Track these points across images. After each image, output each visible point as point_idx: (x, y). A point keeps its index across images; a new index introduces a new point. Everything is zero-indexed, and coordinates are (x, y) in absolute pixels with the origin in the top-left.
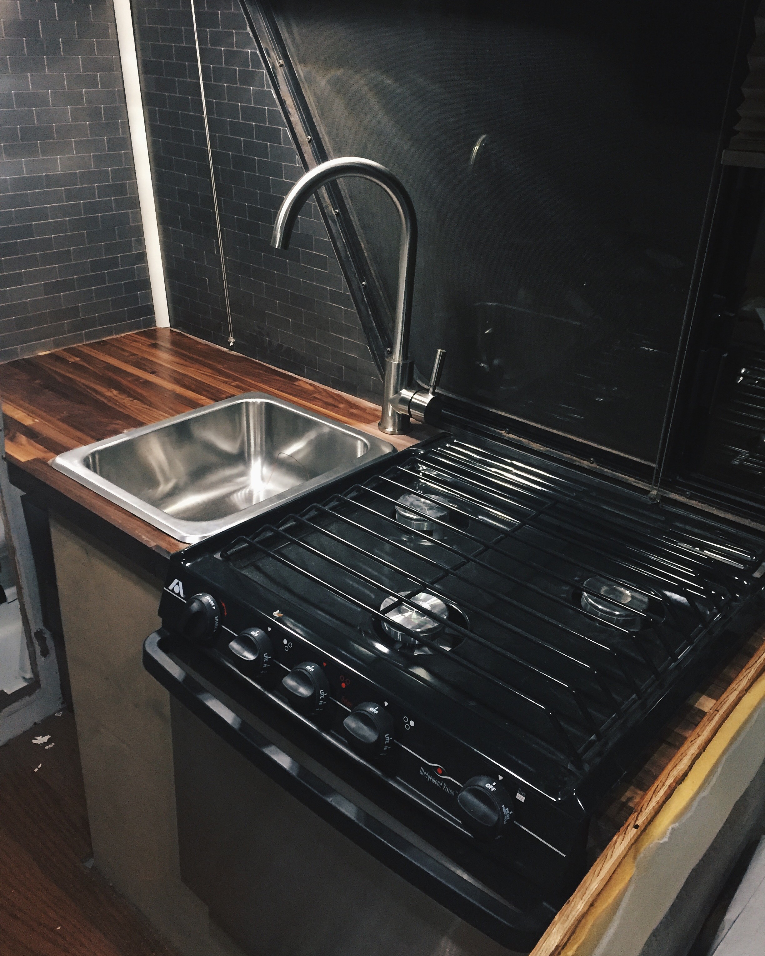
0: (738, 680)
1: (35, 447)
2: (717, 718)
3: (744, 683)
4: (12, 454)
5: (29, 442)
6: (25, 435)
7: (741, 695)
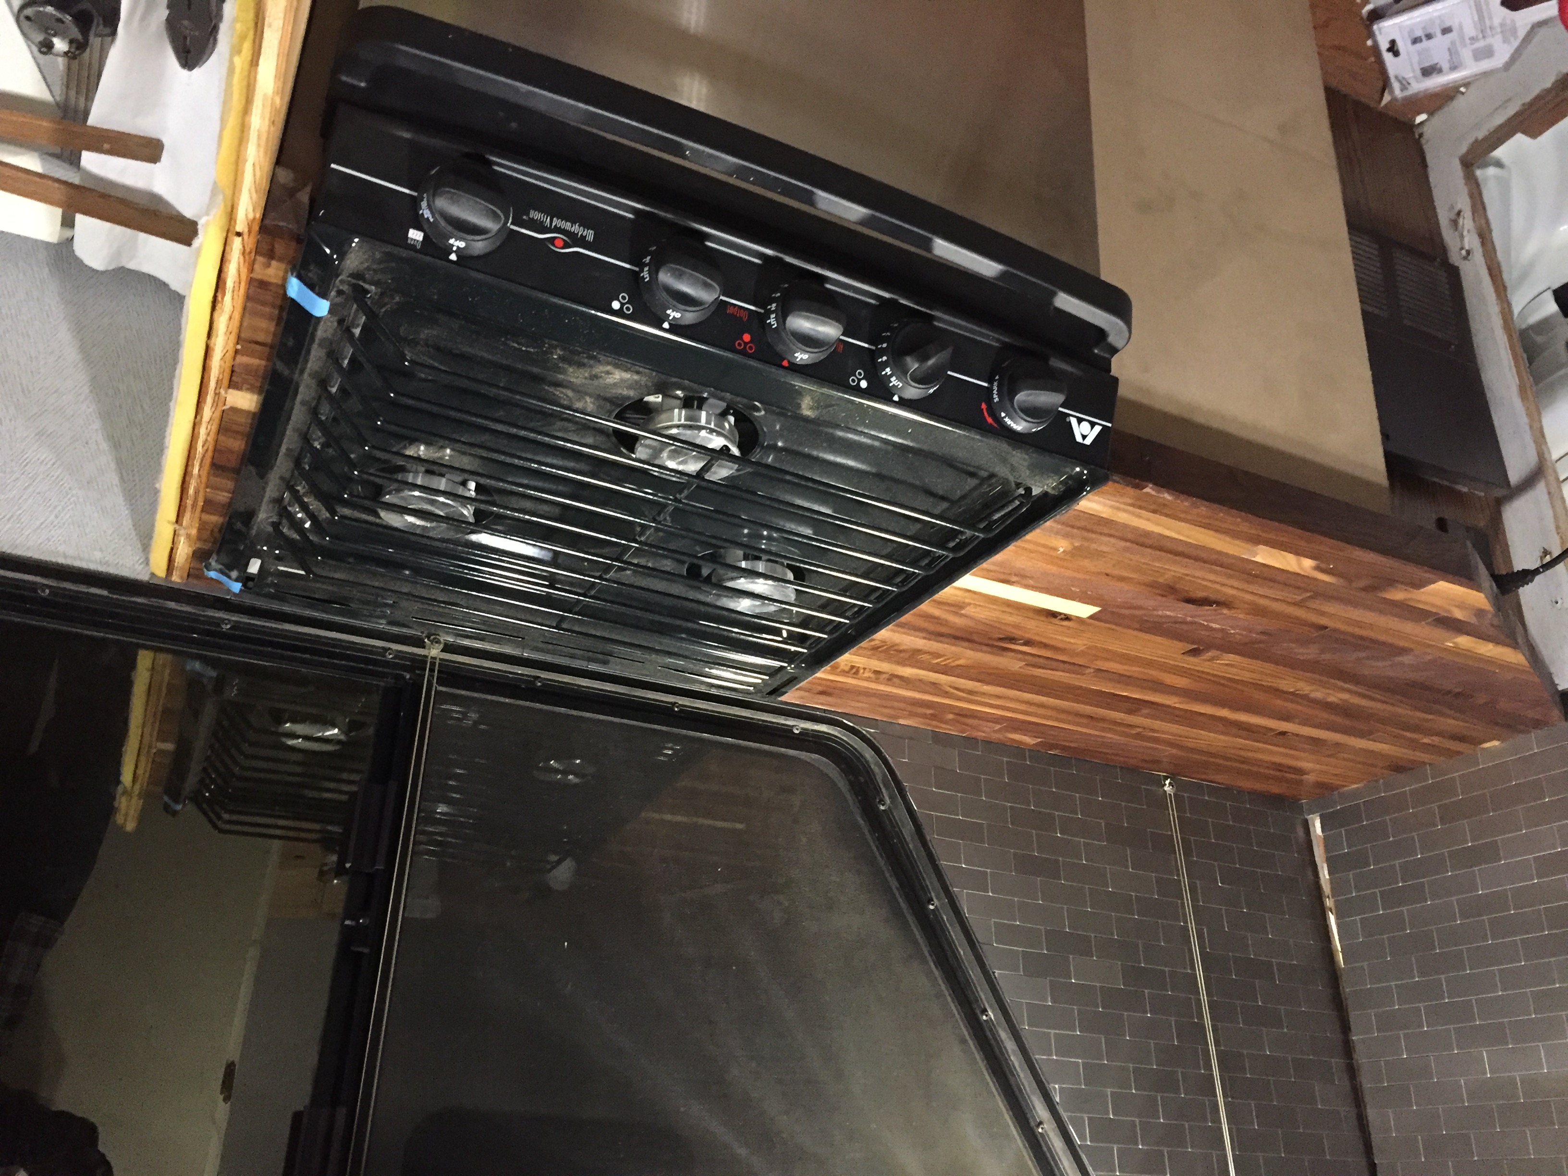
0: (212, 434)
1: (1433, 605)
2: (212, 384)
3: (203, 431)
4: (1470, 591)
5: (1448, 611)
6: (1460, 621)
7: (198, 417)
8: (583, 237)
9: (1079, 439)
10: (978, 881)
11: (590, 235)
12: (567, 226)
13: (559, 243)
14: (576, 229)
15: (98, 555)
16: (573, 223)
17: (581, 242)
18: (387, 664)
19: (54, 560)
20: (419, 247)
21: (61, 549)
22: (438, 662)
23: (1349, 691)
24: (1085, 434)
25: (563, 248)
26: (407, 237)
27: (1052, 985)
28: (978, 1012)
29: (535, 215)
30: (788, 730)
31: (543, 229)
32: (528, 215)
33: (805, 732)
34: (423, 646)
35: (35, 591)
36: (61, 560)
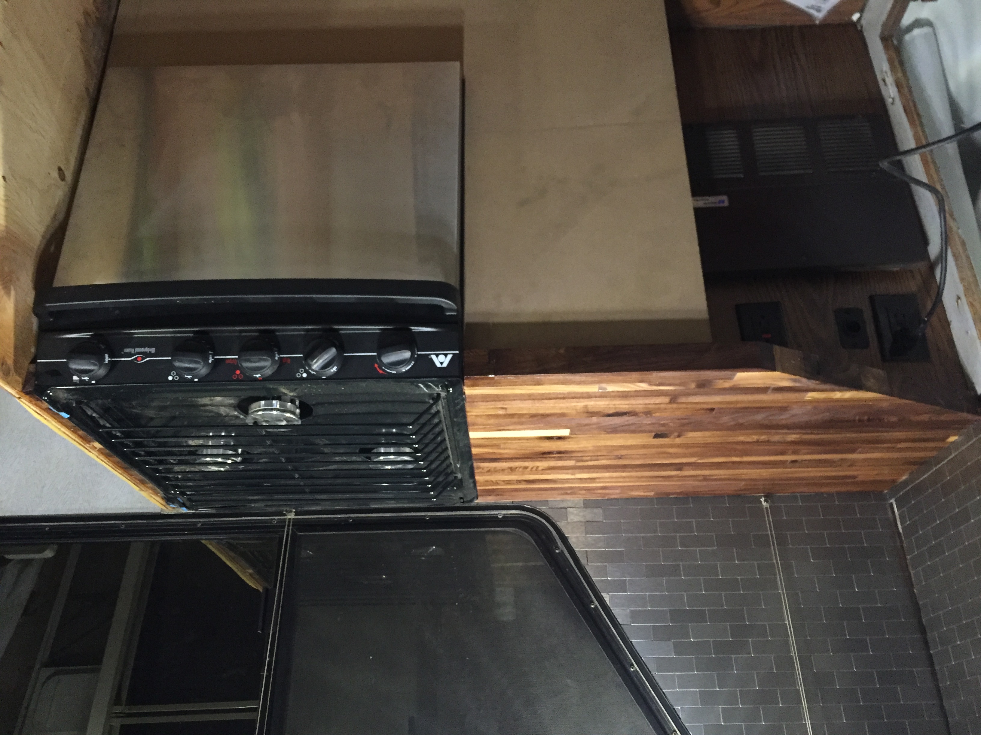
8: (150, 352)
9: (439, 365)
10: (621, 586)
11: (153, 350)
12: (142, 350)
13: (140, 359)
14: (147, 350)
15: (139, 505)
16: (145, 347)
17: (150, 355)
18: (274, 527)
19: (122, 512)
20: (78, 383)
21: (125, 506)
22: (291, 521)
23: (795, 434)
24: (442, 361)
25: (142, 360)
26: (72, 380)
27: (676, 645)
28: (627, 666)
29: (127, 350)
30: (495, 517)
31: (130, 355)
32: (123, 351)
33: (505, 517)
34: (285, 515)
35: (119, 527)
36: (125, 511)
